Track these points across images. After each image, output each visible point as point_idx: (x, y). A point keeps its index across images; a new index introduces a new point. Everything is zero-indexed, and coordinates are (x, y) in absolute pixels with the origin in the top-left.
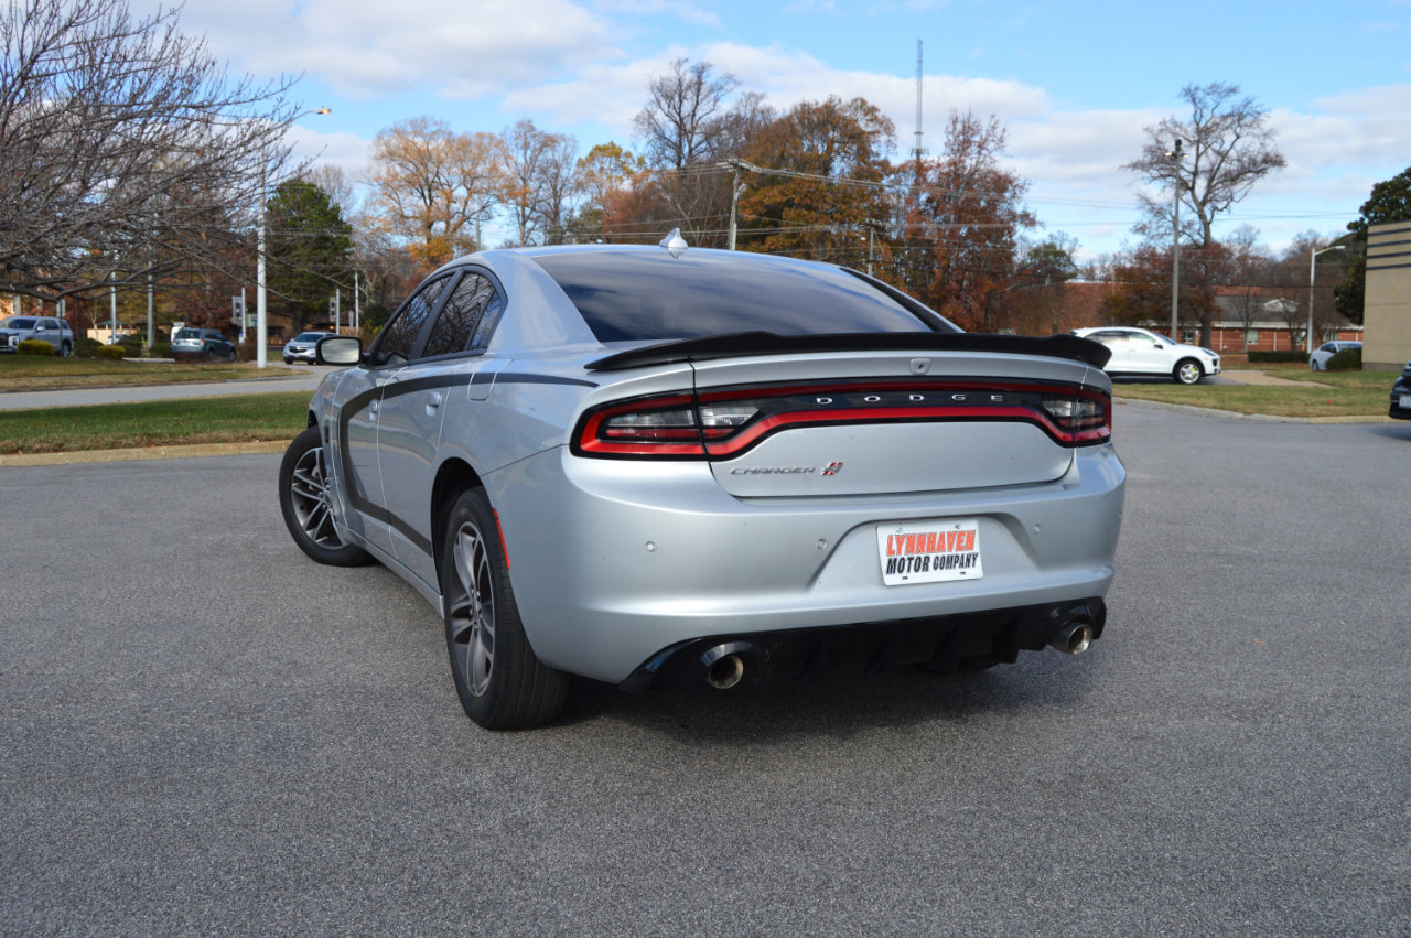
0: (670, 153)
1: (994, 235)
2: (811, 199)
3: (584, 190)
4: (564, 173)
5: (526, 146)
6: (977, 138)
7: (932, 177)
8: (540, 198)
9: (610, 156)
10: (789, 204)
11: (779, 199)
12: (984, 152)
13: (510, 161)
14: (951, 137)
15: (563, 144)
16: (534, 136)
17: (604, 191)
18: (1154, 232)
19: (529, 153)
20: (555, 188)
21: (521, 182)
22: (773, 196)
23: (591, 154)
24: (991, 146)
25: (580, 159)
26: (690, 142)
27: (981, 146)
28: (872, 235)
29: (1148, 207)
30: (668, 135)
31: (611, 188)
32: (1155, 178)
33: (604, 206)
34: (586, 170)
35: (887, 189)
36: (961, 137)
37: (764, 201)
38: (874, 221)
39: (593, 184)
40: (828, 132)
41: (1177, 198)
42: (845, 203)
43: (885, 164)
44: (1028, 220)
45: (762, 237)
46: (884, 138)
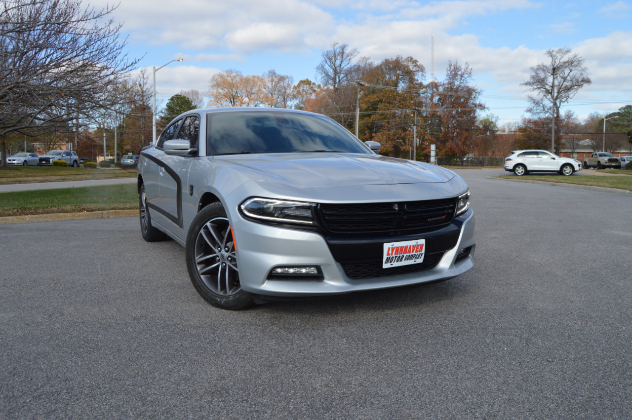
0: (331, 82)
1: (468, 114)
2: (389, 99)
3: (296, 98)
4: (288, 91)
5: (272, 81)
6: (460, 73)
7: (441, 89)
8: (278, 102)
9: (306, 84)
10: (381, 101)
11: (376, 100)
12: (463, 78)
13: (266, 87)
14: (449, 72)
15: (287, 80)
16: (276, 76)
17: (304, 99)
18: (535, 112)
19: (274, 83)
20: (284, 98)
21: (271, 96)
22: (374, 98)
23: (299, 84)
24: (466, 76)
25: (294, 86)
26: (339, 77)
27: (462, 76)
28: (416, 114)
29: (532, 101)
30: (330, 74)
31: (307, 97)
32: (535, 89)
33: (304, 104)
34: (297, 90)
35: (422, 95)
36: (453, 72)
37: (370, 100)
38: (417, 108)
39: (300, 96)
40: (397, 71)
41: (545, 97)
42: (404, 101)
43: (421, 84)
44: (482, 107)
45: (369, 116)
46: (420, 73)
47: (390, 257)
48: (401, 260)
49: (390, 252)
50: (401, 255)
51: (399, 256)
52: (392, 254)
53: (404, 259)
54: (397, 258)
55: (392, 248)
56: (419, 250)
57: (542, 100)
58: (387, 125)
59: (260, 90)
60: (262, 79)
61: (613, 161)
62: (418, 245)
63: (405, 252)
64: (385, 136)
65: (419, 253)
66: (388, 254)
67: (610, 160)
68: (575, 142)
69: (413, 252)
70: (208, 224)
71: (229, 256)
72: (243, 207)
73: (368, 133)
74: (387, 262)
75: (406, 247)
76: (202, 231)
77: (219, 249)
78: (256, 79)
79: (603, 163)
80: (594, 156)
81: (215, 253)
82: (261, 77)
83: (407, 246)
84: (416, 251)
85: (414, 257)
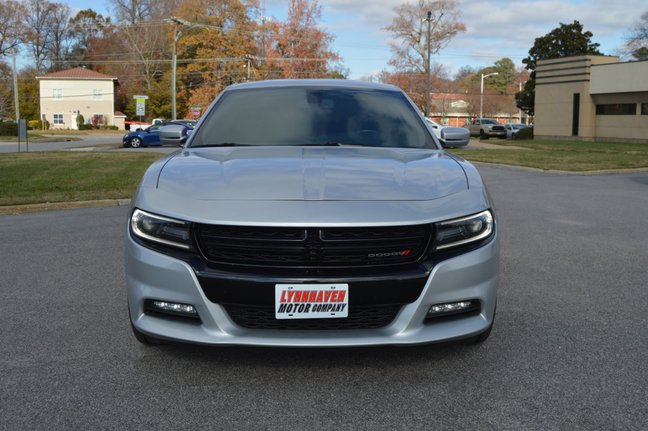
0: (128, 15)
1: (316, 65)
2: (213, 42)
3: (74, 37)
4: (62, 26)
5: (38, 9)
6: (306, 11)
7: (281, 31)
8: (48, 41)
9: (89, 17)
10: (200, 45)
11: (194, 43)
12: (310, 18)
13: (29, 18)
14: (292, 9)
15: (61, 9)
16: (43, 4)
17: (86, 38)
18: (399, 64)
19: (40, 14)
20: (57, 36)
21: (36, 31)
22: (192, 41)
23: (78, 16)
24: (314, 15)
25: (71, 19)
26: (139, 9)
27: (309, 16)
28: (249, 64)
29: (396, 51)
30: (126, 4)
31: (90, 35)
32: (399, 35)
33: (86, 46)
34: (75, 25)
35: (256, 38)
36: (297, 10)
37: (186, 43)
38: (250, 56)
39: (79, 33)
40: (222, 5)
41: (411, 47)
42: (232, 45)
43: (254, 24)
44: (335, 57)
45: (185, 65)
46: (254, 9)
47: (286, 305)
48: (307, 310)
49: (286, 297)
50: (306, 304)
51: (303, 305)
52: (289, 300)
53: (311, 309)
54: (298, 307)
55: (289, 292)
56: (336, 298)
57: (408, 50)
58: (209, 78)
59: (19, 22)
60: (23, 7)
61: (498, 129)
62: (336, 292)
63: (313, 299)
64: (207, 94)
65: (337, 303)
66: (283, 300)
67: (495, 128)
68: (446, 103)
69: (326, 300)
73: (184, 89)
74: (281, 311)
75: (314, 293)
78: (13, 6)
79: (486, 131)
80: (476, 123)
82: (21, 4)
83: (316, 292)
84: (332, 300)
85: (329, 308)
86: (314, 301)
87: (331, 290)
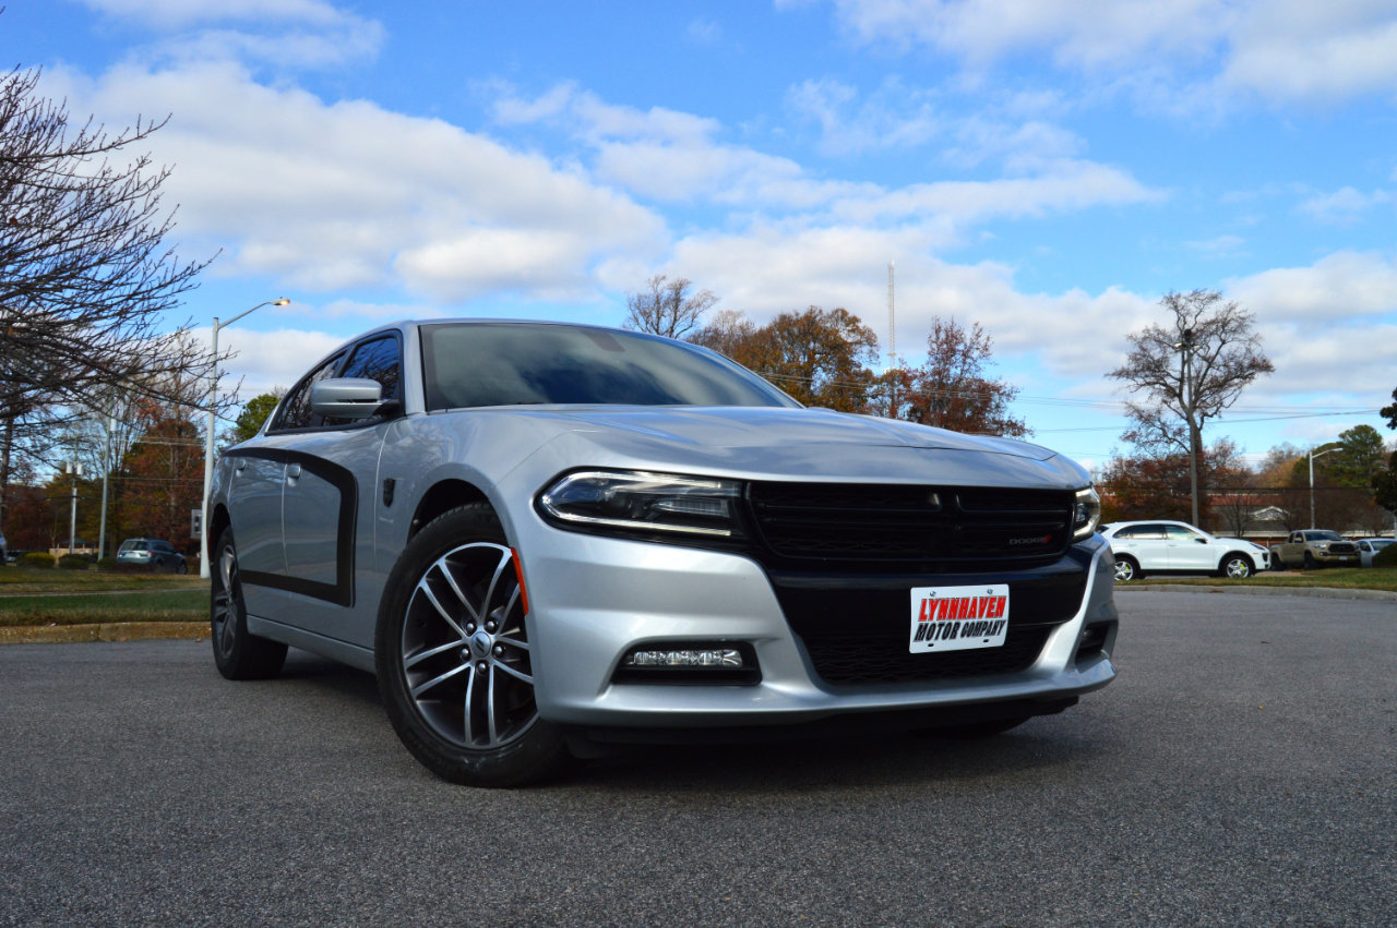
47: (927, 625)
48: (954, 637)
49: (927, 612)
50: (953, 622)
51: (950, 624)
52: (931, 618)
53: (959, 632)
54: (943, 629)
55: (931, 601)
56: (994, 611)
62: (993, 599)
63: (963, 615)
65: (994, 620)
66: (923, 617)
69: (981, 616)
70: (442, 563)
71: (497, 644)
72: (546, 500)
74: (919, 638)
75: (966, 601)
76: (424, 584)
77: (471, 626)
81: (459, 637)
83: (968, 600)
84: (990, 615)
85: (984, 629)
86: (964, 617)
87: (988, 595)
